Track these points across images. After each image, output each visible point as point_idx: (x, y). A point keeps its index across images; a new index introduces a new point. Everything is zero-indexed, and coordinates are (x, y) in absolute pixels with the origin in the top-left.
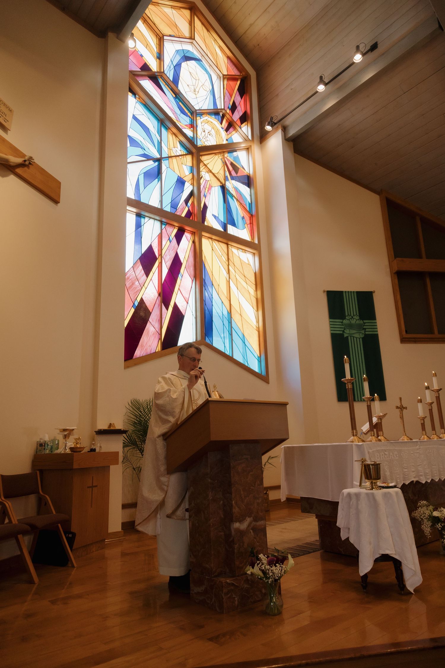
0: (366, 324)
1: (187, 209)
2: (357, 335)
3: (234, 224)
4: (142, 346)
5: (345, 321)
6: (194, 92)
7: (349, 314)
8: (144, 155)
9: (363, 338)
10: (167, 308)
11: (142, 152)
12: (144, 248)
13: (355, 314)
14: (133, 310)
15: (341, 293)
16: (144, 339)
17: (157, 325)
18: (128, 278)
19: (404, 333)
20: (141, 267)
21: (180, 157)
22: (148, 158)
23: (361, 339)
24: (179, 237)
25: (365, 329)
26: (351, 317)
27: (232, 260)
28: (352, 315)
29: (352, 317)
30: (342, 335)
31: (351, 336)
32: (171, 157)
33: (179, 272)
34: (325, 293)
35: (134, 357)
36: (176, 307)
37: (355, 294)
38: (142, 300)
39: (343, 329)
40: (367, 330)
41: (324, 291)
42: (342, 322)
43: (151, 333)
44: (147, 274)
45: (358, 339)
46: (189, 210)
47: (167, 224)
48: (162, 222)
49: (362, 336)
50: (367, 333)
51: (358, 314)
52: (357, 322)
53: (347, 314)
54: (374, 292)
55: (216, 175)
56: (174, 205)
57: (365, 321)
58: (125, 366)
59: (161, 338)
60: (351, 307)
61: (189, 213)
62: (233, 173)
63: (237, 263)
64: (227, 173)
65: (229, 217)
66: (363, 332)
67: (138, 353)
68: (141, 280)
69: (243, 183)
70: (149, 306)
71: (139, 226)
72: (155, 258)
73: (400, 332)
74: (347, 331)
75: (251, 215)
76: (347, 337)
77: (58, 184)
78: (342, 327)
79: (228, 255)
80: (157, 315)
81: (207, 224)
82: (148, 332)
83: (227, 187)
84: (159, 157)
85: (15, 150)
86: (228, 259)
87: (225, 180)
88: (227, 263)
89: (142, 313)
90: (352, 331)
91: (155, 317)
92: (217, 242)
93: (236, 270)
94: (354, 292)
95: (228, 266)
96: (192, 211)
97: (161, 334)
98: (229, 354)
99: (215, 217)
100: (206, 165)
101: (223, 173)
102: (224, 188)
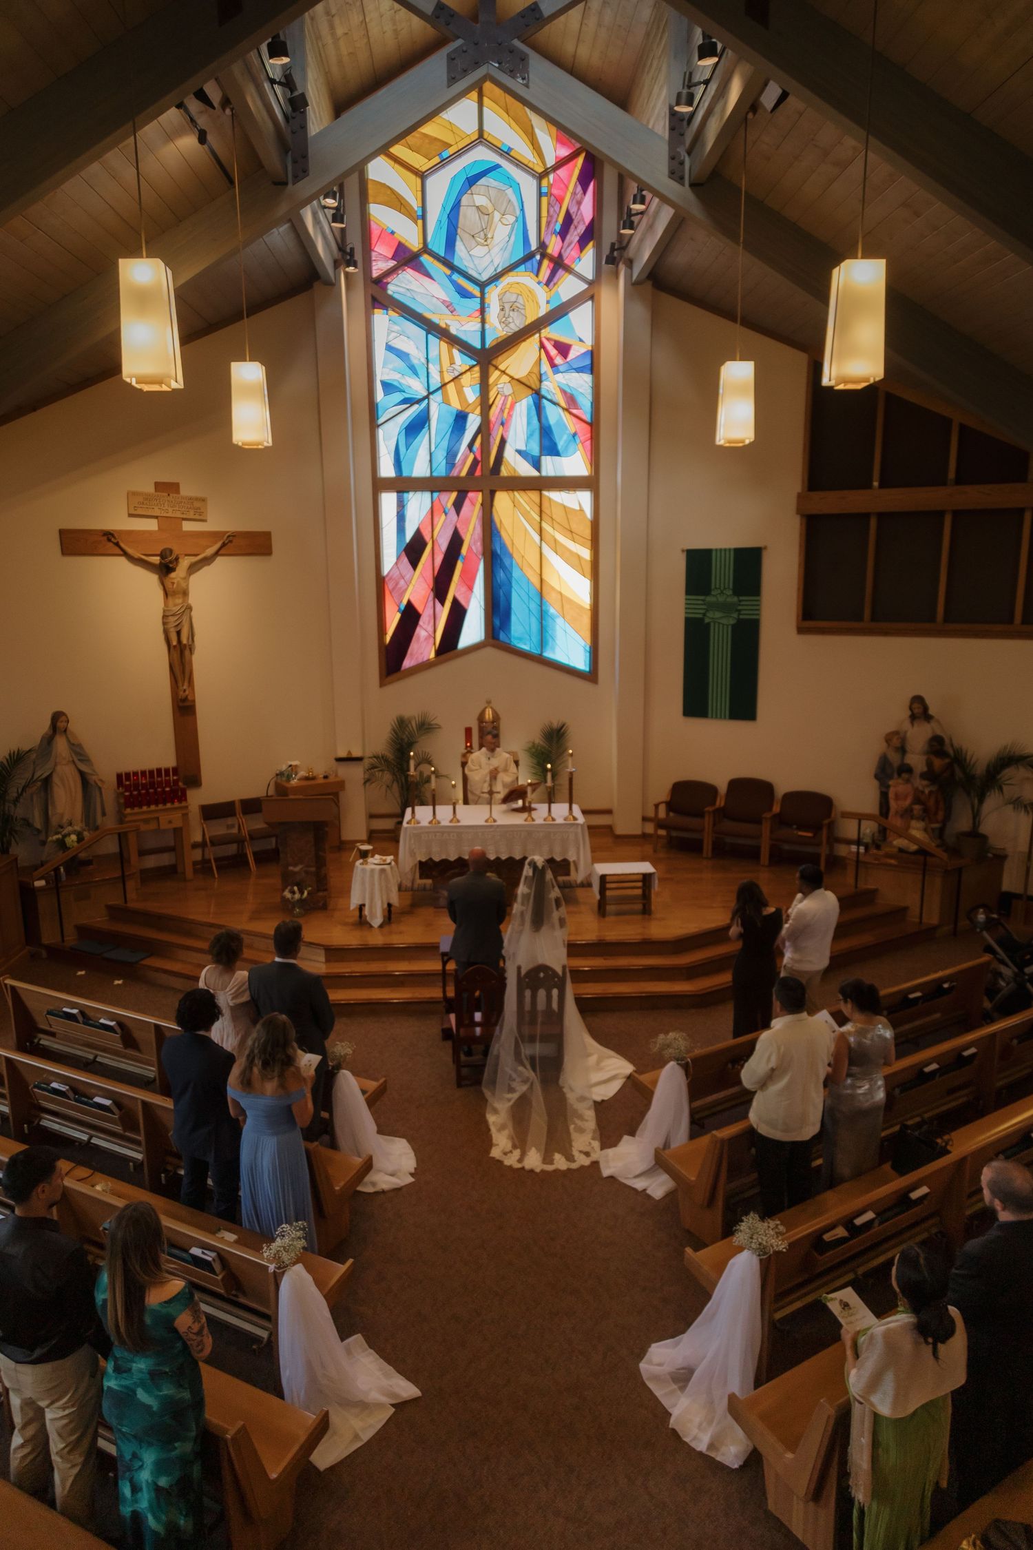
0: (742, 603)
1: (471, 457)
2: (724, 621)
4: (411, 654)
5: (709, 599)
6: (485, 243)
7: (718, 586)
8: (405, 401)
9: (733, 626)
10: (443, 603)
11: (398, 397)
12: (409, 535)
13: (727, 586)
14: (398, 616)
15: (706, 553)
16: (414, 646)
17: (430, 629)
18: (391, 578)
19: (800, 618)
20: (406, 561)
21: (461, 377)
22: (410, 402)
23: (730, 627)
24: (458, 506)
25: (740, 611)
26: (719, 591)
28: (722, 588)
29: (722, 592)
30: (702, 620)
31: (715, 623)
32: (446, 384)
33: (459, 555)
34: (685, 553)
35: (403, 668)
36: (455, 601)
37: (732, 553)
38: (409, 602)
39: (704, 611)
40: (742, 612)
41: (683, 551)
42: (703, 600)
43: (422, 639)
44: (414, 565)
45: (726, 627)
46: (475, 458)
47: (441, 491)
48: (432, 492)
49: (732, 622)
50: (741, 617)
51: (731, 586)
52: (729, 600)
53: (713, 587)
54: (765, 548)
56: (451, 461)
57: (741, 598)
58: (382, 684)
59: (435, 644)
60: (722, 575)
61: (475, 462)
62: (559, 360)
63: (558, 515)
64: (545, 366)
65: (546, 443)
66: (735, 615)
67: (407, 663)
68: (407, 577)
69: (579, 370)
70: (419, 607)
71: (401, 506)
72: (424, 545)
73: (798, 616)
74: (710, 614)
75: (591, 424)
76: (709, 624)
77: (267, 535)
78: (703, 607)
79: (541, 507)
80: (429, 616)
81: (504, 472)
82: (419, 638)
83: (543, 392)
84: (425, 394)
85: (215, 535)
86: (541, 511)
87: (541, 381)
88: (538, 518)
89: (410, 616)
90: (718, 615)
91: (427, 619)
92: (522, 493)
93: (556, 525)
94: (730, 550)
95: (540, 523)
96: (479, 459)
97: (434, 638)
98: (536, 651)
99: (519, 452)
100: (504, 372)
101: (536, 370)
102: (538, 396)
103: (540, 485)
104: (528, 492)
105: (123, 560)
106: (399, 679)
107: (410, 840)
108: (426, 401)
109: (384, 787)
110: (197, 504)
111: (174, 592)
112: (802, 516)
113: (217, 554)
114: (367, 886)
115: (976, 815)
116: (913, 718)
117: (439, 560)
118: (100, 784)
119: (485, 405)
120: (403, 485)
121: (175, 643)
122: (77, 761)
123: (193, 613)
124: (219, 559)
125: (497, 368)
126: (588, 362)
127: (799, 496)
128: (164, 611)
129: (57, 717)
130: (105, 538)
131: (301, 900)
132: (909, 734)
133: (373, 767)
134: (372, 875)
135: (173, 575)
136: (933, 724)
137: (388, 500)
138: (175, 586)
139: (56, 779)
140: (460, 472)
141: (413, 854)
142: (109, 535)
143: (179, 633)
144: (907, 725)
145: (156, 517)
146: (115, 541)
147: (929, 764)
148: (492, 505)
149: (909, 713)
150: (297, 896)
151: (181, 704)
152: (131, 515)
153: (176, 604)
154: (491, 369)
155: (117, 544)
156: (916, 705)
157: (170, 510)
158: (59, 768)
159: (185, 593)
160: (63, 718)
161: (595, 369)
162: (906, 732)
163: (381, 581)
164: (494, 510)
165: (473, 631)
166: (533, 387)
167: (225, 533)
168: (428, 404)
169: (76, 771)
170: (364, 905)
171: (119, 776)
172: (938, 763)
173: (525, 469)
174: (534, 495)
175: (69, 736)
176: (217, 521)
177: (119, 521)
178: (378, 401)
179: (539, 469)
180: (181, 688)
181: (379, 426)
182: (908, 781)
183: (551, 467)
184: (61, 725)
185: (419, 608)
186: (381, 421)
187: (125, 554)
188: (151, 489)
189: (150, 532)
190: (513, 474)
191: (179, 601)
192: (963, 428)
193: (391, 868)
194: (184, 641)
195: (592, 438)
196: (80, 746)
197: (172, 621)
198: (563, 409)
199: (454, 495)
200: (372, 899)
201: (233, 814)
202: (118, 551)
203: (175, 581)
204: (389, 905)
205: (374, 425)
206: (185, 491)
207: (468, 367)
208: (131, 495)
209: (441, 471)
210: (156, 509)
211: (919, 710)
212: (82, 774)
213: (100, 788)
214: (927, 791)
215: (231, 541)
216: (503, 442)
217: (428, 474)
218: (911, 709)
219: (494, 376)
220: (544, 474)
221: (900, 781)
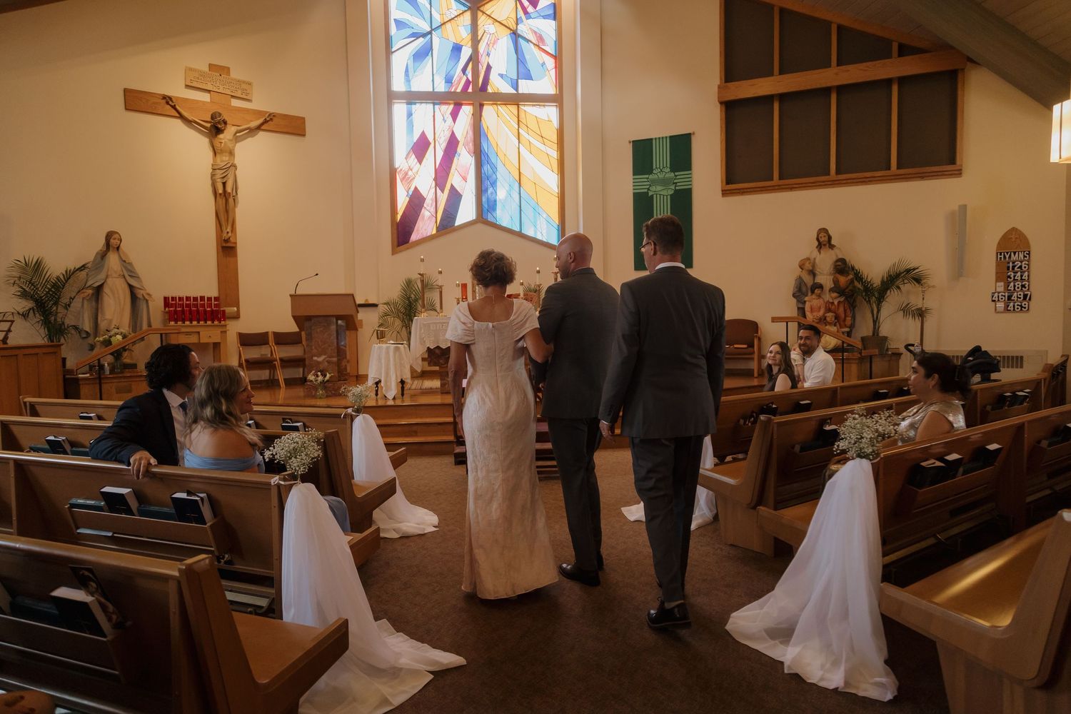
0: (678, 177)
1: (464, 79)
2: (665, 193)
3: (529, 77)
4: (417, 230)
5: (651, 177)
7: (658, 167)
8: (412, 35)
9: (671, 196)
10: (443, 191)
11: (409, 31)
12: (416, 137)
13: (665, 166)
14: (408, 199)
15: (648, 142)
16: (419, 224)
17: (433, 210)
18: (401, 170)
19: (724, 183)
20: (413, 156)
21: (456, 19)
22: (416, 36)
23: (669, 197)
24: (454, 115)
25: (676, 183)
26: (659, 170)
27: (524, 121)
28: (661, 167)
29: (661, 170)
30: (646, 193)
31: (656, 195)
32: (444, 23)
33: (455, 152)
34: (631, 144)
35: (410, 241)
36: (452, 188)
37: (668, 139)
38: (416, 188)
39: (648, 187)
40: (678, 184)
42: (648, 178)
43: (426, 218)
44: (420, 161)
45: (665, 197)
46: (467, 79)
47: (440, 104)
48: (434, 104)
49: (670, 193)
50: (677, 188)
51: (668, 165)
52: (667, 176)
53: (654, 167)
54: (694, 134)
55: (504, 22)
56: (449, 80)
57: (676, 174)
58: (394, 253)
59: (436, 222)
60: (661, 157)
61: (468, 82)
62: (530, 9)
63: (532, 125)
64: (521, 13)
65: (521, 70)
66: (673, 187)
67: (414, 237)
68: (415, 170)
69: (545, 17)
70: (424, 192)
71: (410, 115)
72: (429, 144)
73: (722, 182)
74: (653, 188)
75: (555, 57)
76: (652, 196)
77: (302, 120)
78: (648, 183)
79: (518, 117)
80: (432, 199)
81: (490, 90)
82: (424, 217)
83: (519, 32)
84: (429, 29)
85: (259, 113)
86: (518, 120)
87: (517, 24)
88: (517, 127)
89: (416, 201)
90: (659, 188)
91: (431, 202)
92: (504, 106)
93: (530, 132)
94: (666, 137)
95: (518, 130)
96: (471, 80)
97: (436, 217)
98: (517, 229)
99: (501, 76)
100: (490, 16)
101: (513, 16)
102: (515, 35)
103: (516, 100)
104: (508, 106)
105: (179, 122)
106: (408, 248)
107: (421, 328)
108: (429, 36)
109: (395, 332)
110: (244, 86)
111: (221, 150)
112: (721, 103)
113: (259, 128)
114: (383, 361)
115: (876, 321)
116: (820, 246)
117: (440, 154)
118: (147, 297)
119: (475, 41)
120: (412, 98)
121: (220, 191)
122: (128, 278)
123: (237, 172)
124: (261, 134)
125: (484, 13)
126: (551, 12)
127: (719, 87)
128: (212, 165)
129: (109, 236)
130: (164, 101)
131: (323, 382)
132: (817, 261)
133: (386, 315)
134: (388, 353)
135: (221, 136)
136: (835, 249)
137: (399, 109)
138: (223, 144)
139: (106, 289)
140: (456, 89)
141: (422, 341)
142: (167, 99)
143: (224, 184)
144: (816, 252)
145: (209, 91)
146: (173, 104)
147: (836, 282)
148: (481, 116)
149: (817, 243)
150: (320, 378)
151: (224, 245)
152: (187, 86)
153: (223, 160)
154: (480, 14)
155: (174, 107)
156: (822, 234)
157: (221, 87)
158: (109, 281)
159: (231, 153)
160: (116, 236)
161: (557, 17)
162: (815, 259)
163: (393, 172)
164: (482, 119)
165: (466, 213)
166: (511, 28)
167: (266, 112)
168: (431, 37)
169: (126, 285)
170: (380, 381)
171: (166, 299)
172: (843, 280)
173: (506, 89)
174: (513, 108)
175: (122, 255)
176: (261, 102)
177: (178, 91)
178: (392, 34)
179: (517, 89)
180: (225, 232)
181: (393, 52)
182: (819, 296)
183: (526, 87)
184: (113, 242)
185: (424, 194)
186: (393, 50)
187: (181, 117)
188: (206, 69)
189: (204, 103)
190: (496, 91)
191: (226, 158)
192: (840, 28)
193: (404, 347)
194: (229, 189)
195: (556, 67)
196: (130, 264)
197: (219, 173)
198: (534, 44)
199: (451, 107)
200: (387, 374)
201: (266, 343)
202: (175, 113)
203: (223, 141)
204: (402, 382)
205: (389, 52)
206: (234, 74)
207: (461, 12)
208: (189, 70)
209: (441, 87)
210: (209, 84)
211: (824, 241)
212: (131, 287)
213: (147, 301)
214: (836, 303)
215: (271, 119)
216: (489, 68)
217: (431, 90)
218: (818, 239)
219: (482, 19)
220: (520, 92)
221: (814, 296)
